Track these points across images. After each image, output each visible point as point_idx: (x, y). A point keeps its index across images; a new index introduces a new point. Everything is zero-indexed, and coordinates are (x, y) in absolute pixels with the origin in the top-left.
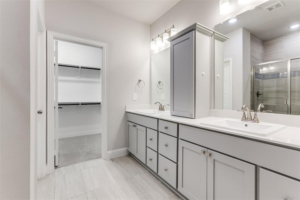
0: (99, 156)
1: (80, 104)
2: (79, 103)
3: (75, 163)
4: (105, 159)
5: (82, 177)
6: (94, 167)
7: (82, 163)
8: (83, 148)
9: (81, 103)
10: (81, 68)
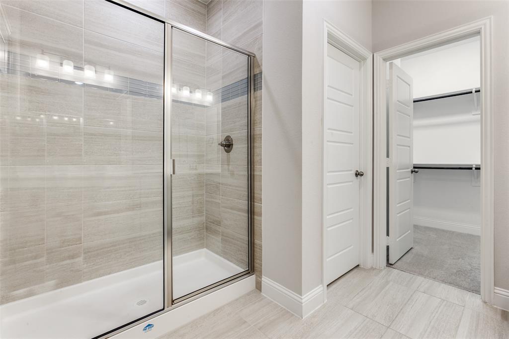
0: (476, 290)
1: (474, 169)
2: (472, 165)
3: (421, 274)
4: (485, 302)
5: (408, 301)
6: (444, 300)
7: (431, 281)
8: (461, 259)
9: (476, 165)
10: (476, 92)
